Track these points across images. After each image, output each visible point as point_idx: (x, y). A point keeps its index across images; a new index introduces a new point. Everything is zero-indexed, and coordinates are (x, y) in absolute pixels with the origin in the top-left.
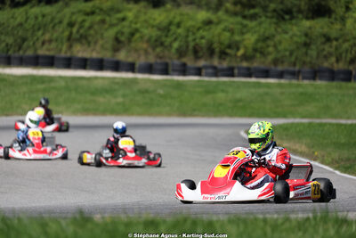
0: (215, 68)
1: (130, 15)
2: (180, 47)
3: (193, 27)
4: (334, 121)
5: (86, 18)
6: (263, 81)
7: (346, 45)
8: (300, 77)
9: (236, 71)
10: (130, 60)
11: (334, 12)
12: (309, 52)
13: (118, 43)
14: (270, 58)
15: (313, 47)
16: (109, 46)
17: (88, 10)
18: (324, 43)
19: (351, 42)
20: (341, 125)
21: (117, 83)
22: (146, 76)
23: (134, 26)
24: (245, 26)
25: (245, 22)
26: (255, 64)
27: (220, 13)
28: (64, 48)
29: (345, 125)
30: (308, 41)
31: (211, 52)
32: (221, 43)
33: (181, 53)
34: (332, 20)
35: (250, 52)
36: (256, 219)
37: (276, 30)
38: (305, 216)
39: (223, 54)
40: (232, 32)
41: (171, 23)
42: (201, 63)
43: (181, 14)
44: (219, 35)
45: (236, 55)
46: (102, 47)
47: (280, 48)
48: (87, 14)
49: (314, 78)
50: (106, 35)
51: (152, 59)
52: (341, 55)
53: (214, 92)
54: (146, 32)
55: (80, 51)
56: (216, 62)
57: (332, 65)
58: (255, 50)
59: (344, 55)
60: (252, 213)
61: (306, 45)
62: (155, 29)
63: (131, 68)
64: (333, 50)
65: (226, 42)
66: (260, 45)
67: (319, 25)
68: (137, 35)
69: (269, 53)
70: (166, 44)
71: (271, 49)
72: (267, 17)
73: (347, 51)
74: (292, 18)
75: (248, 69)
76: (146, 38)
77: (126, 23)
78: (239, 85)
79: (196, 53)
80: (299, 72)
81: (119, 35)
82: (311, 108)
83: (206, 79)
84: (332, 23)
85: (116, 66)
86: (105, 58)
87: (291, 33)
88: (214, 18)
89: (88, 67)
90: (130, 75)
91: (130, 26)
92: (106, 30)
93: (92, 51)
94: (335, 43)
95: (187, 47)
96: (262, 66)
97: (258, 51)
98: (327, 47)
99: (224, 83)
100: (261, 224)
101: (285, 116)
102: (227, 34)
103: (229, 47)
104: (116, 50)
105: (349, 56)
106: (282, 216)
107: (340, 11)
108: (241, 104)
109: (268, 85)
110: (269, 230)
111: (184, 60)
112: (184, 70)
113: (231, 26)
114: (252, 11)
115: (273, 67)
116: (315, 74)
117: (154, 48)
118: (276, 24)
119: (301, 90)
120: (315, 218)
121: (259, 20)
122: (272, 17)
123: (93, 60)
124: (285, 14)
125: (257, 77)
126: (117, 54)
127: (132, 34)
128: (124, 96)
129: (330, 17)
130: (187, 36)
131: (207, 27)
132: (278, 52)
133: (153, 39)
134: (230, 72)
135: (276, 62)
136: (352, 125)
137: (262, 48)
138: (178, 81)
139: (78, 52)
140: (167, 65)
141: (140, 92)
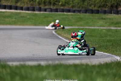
0: (51, 9)
4: (87, 27)
7: (97, 1)
8: (81, 12)
9: (58, 10)
10: (21, 6)
12: (85, 3)
14: (70, 6)
15: (86, 2)
20: (90, 29)
22: (27, 12)
26: (66, 8)
29: (91, 29)
31: (50, 3)
33: (39, 4)
35: (64, 3)
39: (54, 4)
42: (47, 7)
45: (59, 5)
46: (12, 1)
49: (86, 13)
51: (29, 6)
52: (95, 4)
56: (52, 7)
57: (92, 8)
58: (65, 3)
59: (97, 4)
61: (84, 1)
63: (22, 9)
64: (93, 3)
69: (70, 4)
71: (71, 2)
75: (63, 9)
78: (60, 15)
79: (45, 4)
80: (81, 10)
82: (81, 23)
85: (16, 8)
86: (12, 5)
89: (6, 8)
90: (21, 11)
93: (8, 2)
95: (42, 1)
96: (68, 8)
98: (91, 2)
103: (56, 1)
104: (17, 2)
105: (99, 5)
111: (41, 6)
112: (40, 10)
115: (72, 9)
116: (86, 11)
117: (30, 2)
123: (8, 6)
125: (66, 12)
126: (17, 4)
132: (73, 3)
134: (56, 10)
135: (73, 7)
137: (68, 2)
139: (3, 3)
140: (34, 8)
141: (22, 17)
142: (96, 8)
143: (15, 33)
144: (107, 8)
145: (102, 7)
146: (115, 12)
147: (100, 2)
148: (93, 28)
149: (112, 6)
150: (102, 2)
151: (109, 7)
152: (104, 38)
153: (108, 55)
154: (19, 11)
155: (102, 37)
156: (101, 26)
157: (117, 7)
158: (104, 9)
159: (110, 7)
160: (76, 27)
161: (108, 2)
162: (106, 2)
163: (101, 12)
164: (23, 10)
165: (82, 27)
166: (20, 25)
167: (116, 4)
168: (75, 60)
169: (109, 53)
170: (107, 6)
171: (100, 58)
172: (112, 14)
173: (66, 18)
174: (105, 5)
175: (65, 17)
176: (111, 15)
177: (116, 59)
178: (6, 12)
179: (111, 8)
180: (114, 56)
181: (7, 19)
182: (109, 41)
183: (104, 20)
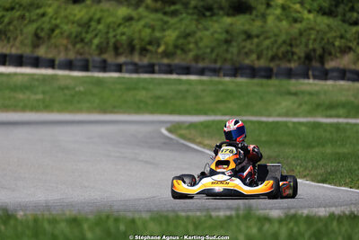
0: (135, 64)
1: (50, 11)
2: (101, 43)
3: (114, 23)
5: (5, 13)
6: (184, 77)
7: (267, 43)
8: (222, 74)
9: (157, 68)
10: (50, 56)
11: (255, 8)
12: (231, 49)
13: (38, 39)
14: (191, 55)
15: (234, 44)
16: (28, 41)
17: (8, 5)
18: (245, 40)
19: (272, 40)
21: (38, 80)
22: (67, 73)
23: (54, 22)
24: (166, 23)
25: (166, 18)
26: (176, 61)
27: (141, 10)
30: (229, 38)
31: (132, 49)
32: (141, 40)
33: (102, 49)
34: (253, 17)
36: (177, 217)
37: (197, 26)
38: (228, 213)
39: (144, 51)
40: (153, 28)
41: (91, 19)
42: (122, 60)
43: (102, 11)
44: (140, 31)
45: (156, 52)
46: (22, 43)
47: (201, 45)
48: (7, 10)
49: (235, 75)
50: (25, 30)
51: (72, 55)
52: (262, 51)
53: (135, 89)
54: (66, 28)
56: (136, 58)
57: (253, 61)
58: (176, 47)
59: (265, 52)
60: (174, 211)
61: (227, 42)
62: (75, 25)
63: (51, 64)
64: (253, 47)
65: (147, 39)
66: (181, 41)
67: (240, 22)
68: (57, 31)
69: (190, 50)
70: (86, 40)
71: (192, 46)
72: (188, 14)
73: (268, 48)
74: (212, 15)
75: (169, 66)
76: (66, 34)
77: (46, 19)
79: (117, 49)
80: (220, 69)
81: (39, 31)
82: (232, 105)
83: (127, 75)
84: (253, 20)
85: (36, 63)
86: (25, 54)
87: (211, 30)
88: (134, 14)
89: (7, 63)
90: (49, 72)
91: (50, 22)
92: (26, 26)
93: (12, 47)
94: (256, 40)
95: (108, 43)
96: (184, 63)
97: (179, 47)
98: (248, 45)
99: (145, 79)
100: (184, 222)
101: (205, 114)
102: (148, 31)
103: (150, 43)
104: (35, 46)
105: (270, 53)
106: (204, 213)
107: (262, 8)
108: (161, 101)
109: (189, 82)
110: (191, 227)
111: (105, 56)
112: (104, 67)
113: (152, 23)
114: (173, 8)
115: (193, 64)
116: (236, 71)
117: (74, 45)
118: (197, 20)
119: (221, 87)
120: (238, 216)
121: (181, 17)
122: (193, 14)
123: (11, 56)
124: (206, 11)
125: (178, 74)
126: (37, 50)
127: (52, 30)
128: (44, 93)
129: (251, 14)
130: (108, 33)
131: (127, 24)
132: (199, 48)
133: (74, 35)
134: (151, 69)
135: (197, 58)
136: (273, 122)
137: (182, 44)
138: (98, 78)
140: (87, 61)
141: (60, 89)
142: (262, 63)
144: (295, 61)
145: (280, 59)
146: (317, 73)
147: (276, 46)
149: (308, 58)
150: (280, 46)
151: (299, 58)
154: (43, 71)
156: (287, 115)
157: (322, 60)
158: (285, 65)
159: (302, 60)
161: (297, 46)
162: (291, 45)
163: (278, 75)
164: (56, 66)
167: (319, 52)
170: (295, 57)
172: (308, 78)
174: (290, 54)
179: (307, 62)
183: (294, 98)
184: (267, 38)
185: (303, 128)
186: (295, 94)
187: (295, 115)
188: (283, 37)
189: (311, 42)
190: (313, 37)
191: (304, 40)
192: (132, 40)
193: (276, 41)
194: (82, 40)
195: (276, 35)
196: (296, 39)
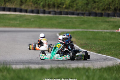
0: (55, 12)
2: (43, 4)
4: (91, 30)
7: (101, 4)
9: (62, 13)
10: (26, 8)
13: (22, 3)
14: (74, 9)
15: (90, 5)
18: (93, 3)
19: (103, 3)
22: (31, 14)
26: (70, 10)
28: (3, 4)
30: (88, 2)
31: (54, 6)
32: (58, 3)
33: (44, 6)
39: (58, 7)
42: (51, 10)
45: (63, 8)
46: (16, 4)
47: (78, 5)
51: (33, 8)
55: (9, 5)
56: (56, 10)
57: (96, 11)
58: (69, 6)
59: (100, 8)
61: (87, 4)
63: (26, 11)
64: (97, 6)
65: (59, 3)
66: (71, 4)
69: (74, 7)
70: (38, 3)
73: (101, 6)
75: (67, 12)
76: (31, 1)
78: (64, 18)
79: (49, 6)
80: (84, 13)
82: (85, 26)
83: (52, 15)
85: (21, 11)
86: (17, 8)
89: (11, 11)
93: (13, 5)
94: (97, 3)
95: (46, 4)
96: (72, 11)
98: (94, 5)
101: (76, 28)
103: (60, 4)
104: (21, 5)
105: (102, 8)
111: (45, 9)
112: (44, 12)
115: (75, 12)
116: (90, 14)
117: (34, 4)
123: (12, 8)
125: (70, 15)
130: (46, 1)
132: (77, 6)
133: (34, 1)
134: (60, 13)
135: (77, 10)
139: (8, 5)
140: (38, 10)
141: (26, 19)
142: (100, 11)
143: (20, 36)
144: (111, 11)
145: (106, 10)
146: (118, 15)
148: (96, 31)
149: (115, 9)
150: (106, 5)
151: (112, 10)
152: (107, 42)
153: (111, 58)
154: (23, 14)
155: (106, 40)
156: (104, 29)
158: (107, 12)
159: (113, 10)
160: (80, 30)
161: (111, 5)
162: (109, 5)
163: (105, 15)
164: (28, 12)
165: (86, 30)
166: (24, 27)
167: (119, 7)
168: (78, 63)
169: (112, 56)
170: (111, 10)
171: (103, 61)
173: (70, 21)
174: (109, 8)
175: (69, 19)
176: (114, 18)
177: (118, 62)
178: (11, 14)
179: (115, 11)
180: (117, 59)
181: (12, 22)
182: (112, 44)
183: (107, 23)
184: (101, 3)
185: (108, 34)
186: (108, 22)
187: (107, 29)
188: (107, 2)
189: (116, 4)
190: (117, 2)
191: (114, 3)
192: (54, 3)
193: (104, 4)
194: (37, 3)
195: (104, 2)
196: (111, 3)
